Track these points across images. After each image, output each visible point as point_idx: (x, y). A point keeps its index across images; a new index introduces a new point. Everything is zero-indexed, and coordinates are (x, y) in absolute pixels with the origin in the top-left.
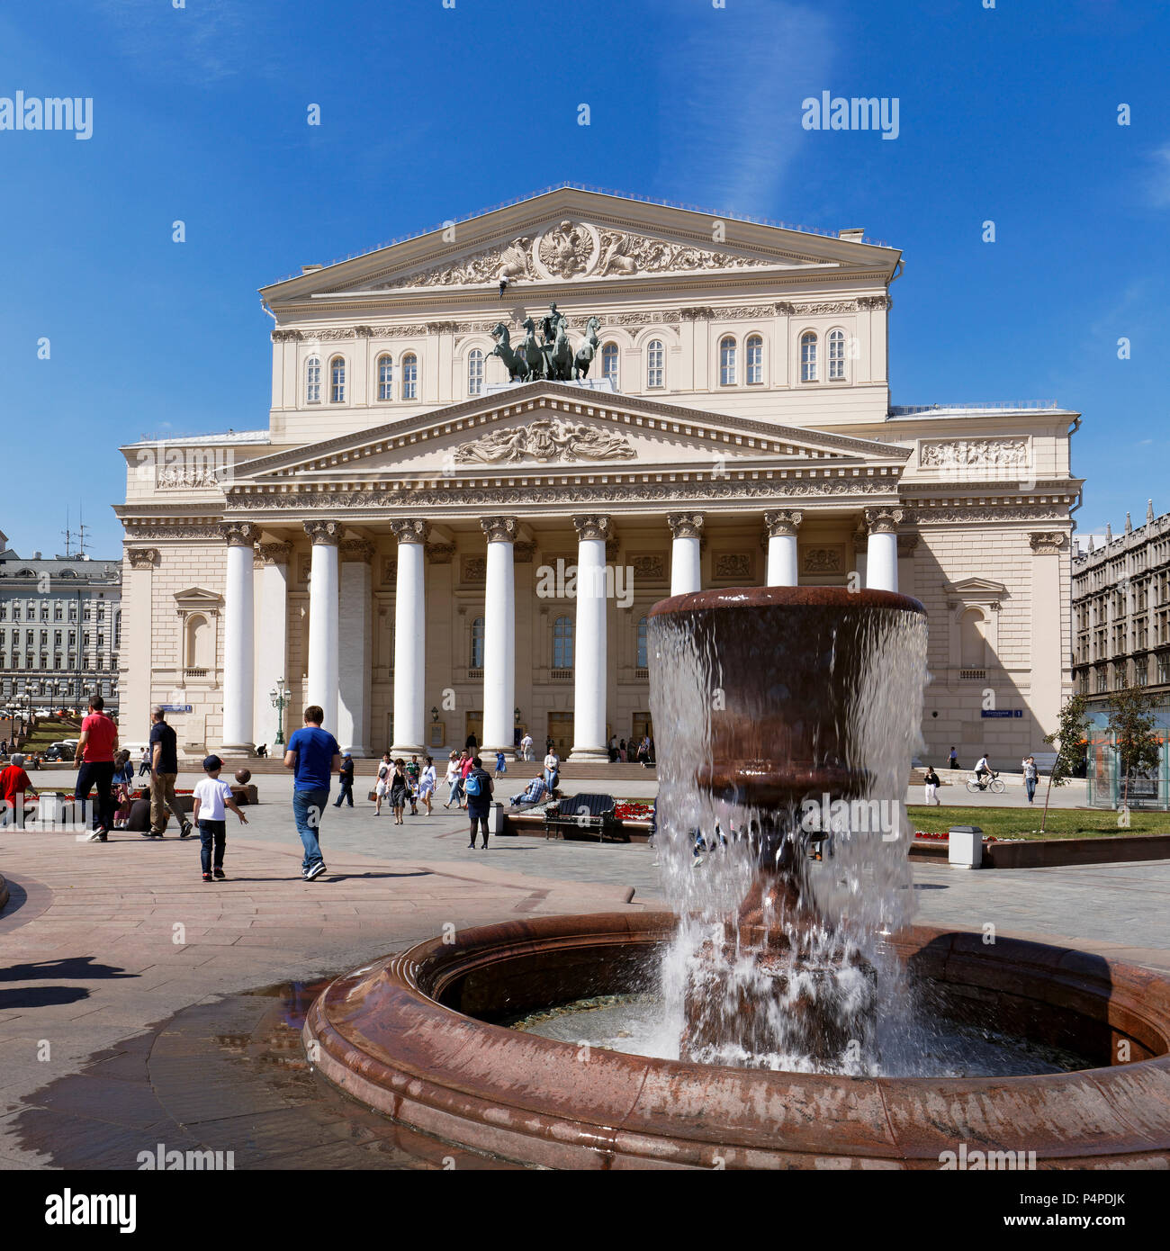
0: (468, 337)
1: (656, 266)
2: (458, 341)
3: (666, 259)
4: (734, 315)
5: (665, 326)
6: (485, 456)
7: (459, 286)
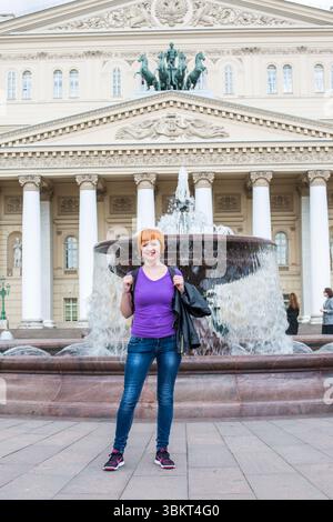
0: (111, 60)
1: (226, 22)
2: (105, 62)
3: (232, 17)
4: (274, 52)
5: (234, 58)
6: (136, 135)
7: (104, 30)
